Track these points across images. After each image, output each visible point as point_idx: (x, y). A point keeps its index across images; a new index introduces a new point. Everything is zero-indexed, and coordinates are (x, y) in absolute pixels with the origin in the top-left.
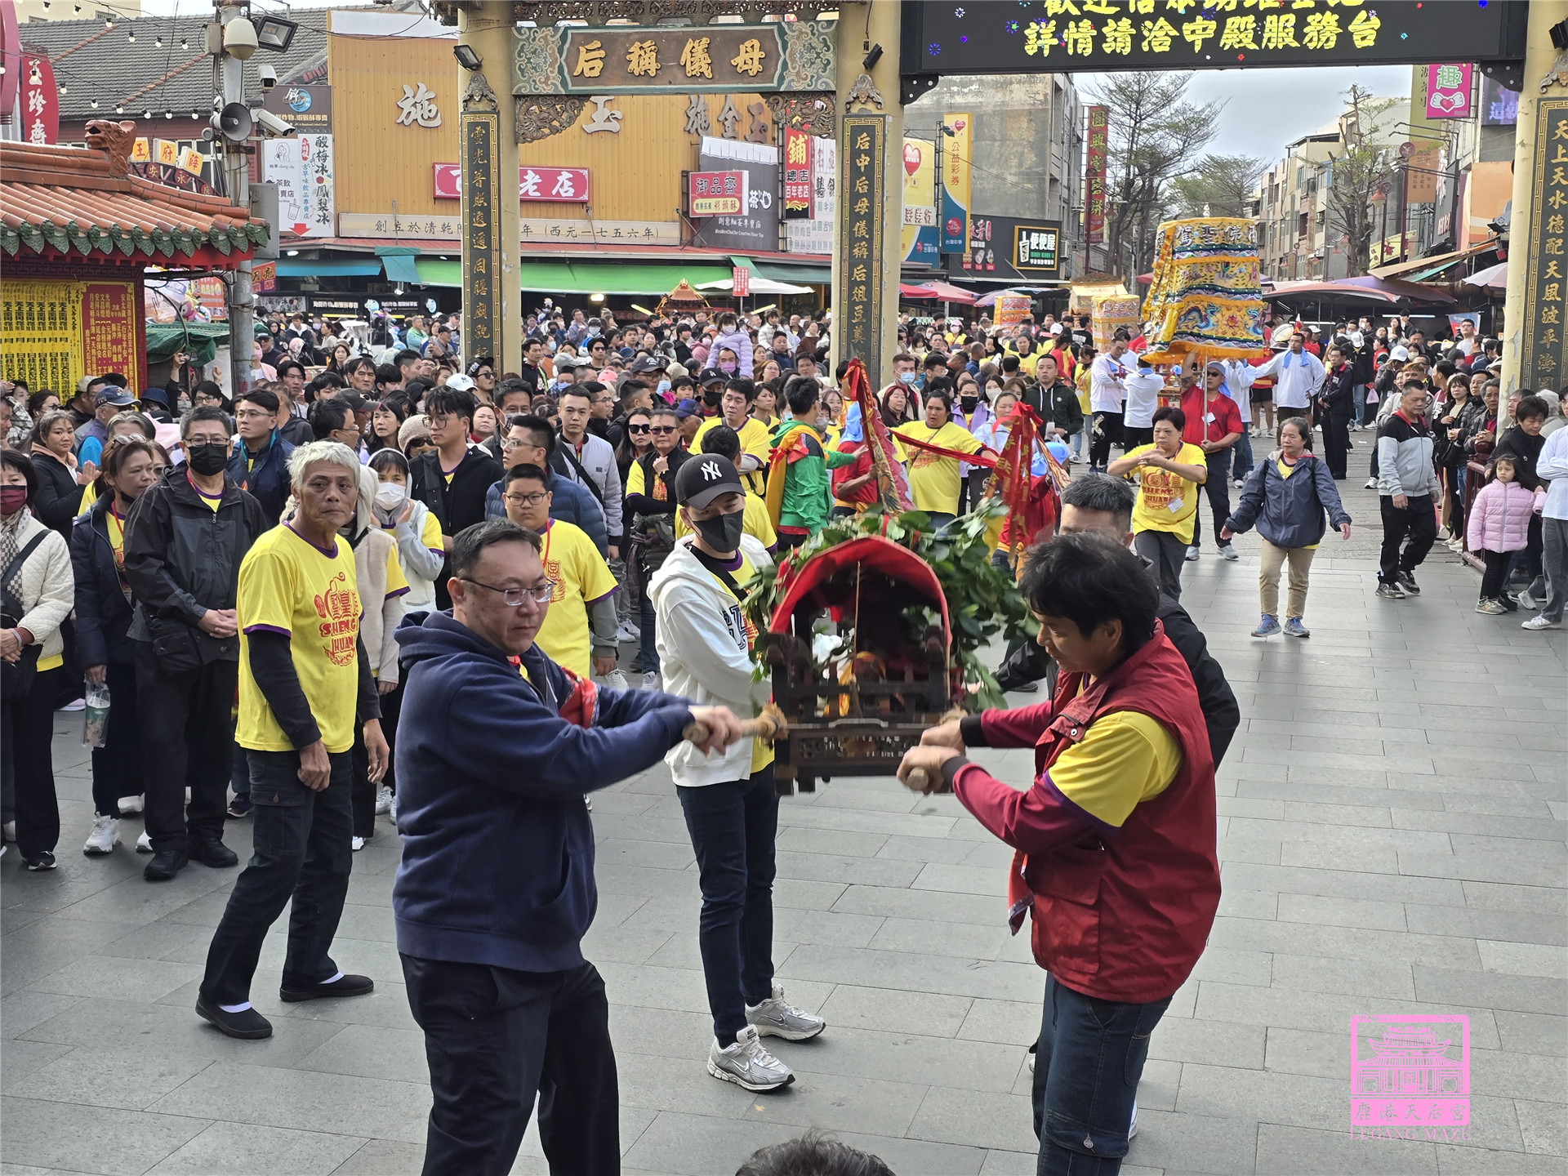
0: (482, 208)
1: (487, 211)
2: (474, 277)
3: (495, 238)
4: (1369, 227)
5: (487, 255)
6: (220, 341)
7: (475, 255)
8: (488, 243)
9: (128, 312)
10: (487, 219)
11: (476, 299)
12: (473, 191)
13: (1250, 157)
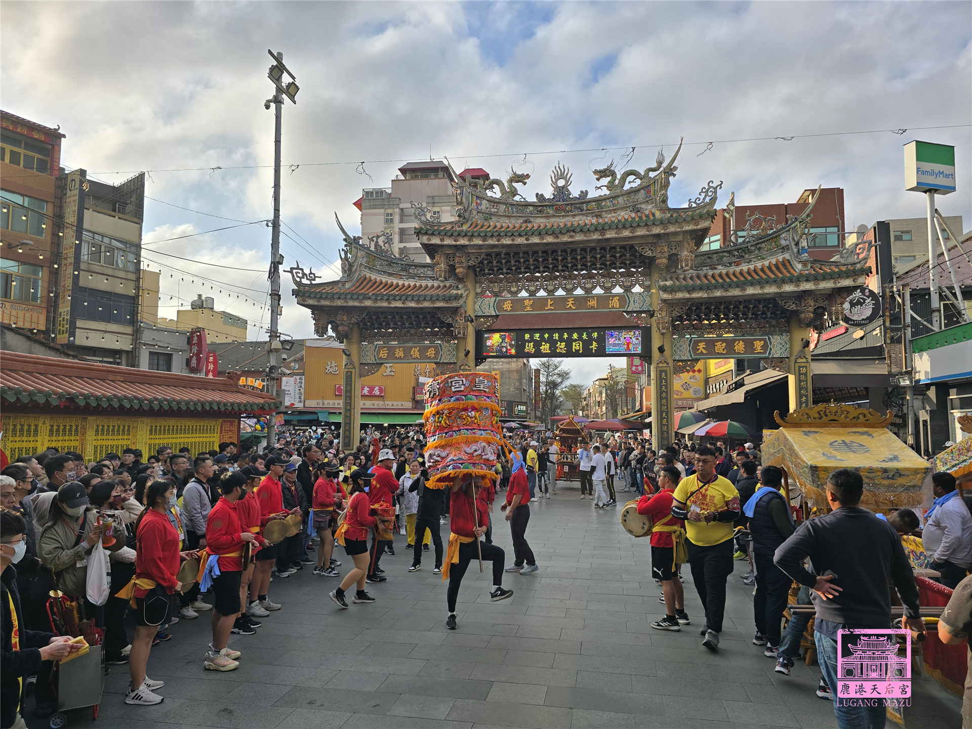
0: (349, 396)
1: (350, 397)
2: (346, 417)
3: (352, 405)
4: (617, 405)
5: (350, 410)
6: (264, 437)
7: (346, 410)
8: (351, 406)
9: (236, 429)
10: (350, 399)
11: (346, 424)
12: (346, 391)
13: (582, 384)
